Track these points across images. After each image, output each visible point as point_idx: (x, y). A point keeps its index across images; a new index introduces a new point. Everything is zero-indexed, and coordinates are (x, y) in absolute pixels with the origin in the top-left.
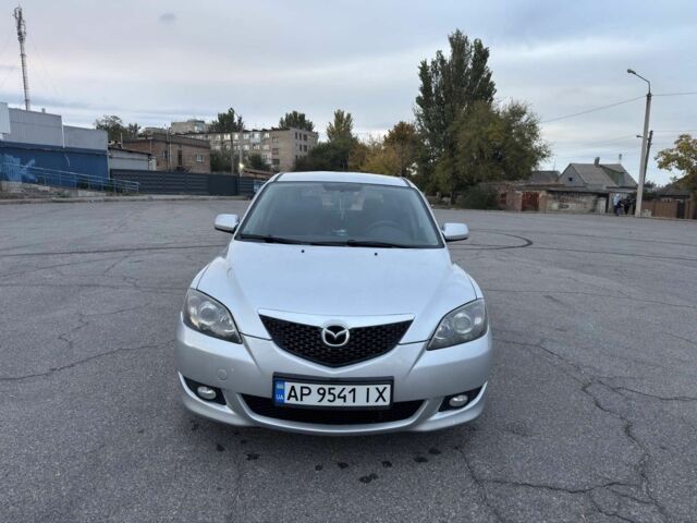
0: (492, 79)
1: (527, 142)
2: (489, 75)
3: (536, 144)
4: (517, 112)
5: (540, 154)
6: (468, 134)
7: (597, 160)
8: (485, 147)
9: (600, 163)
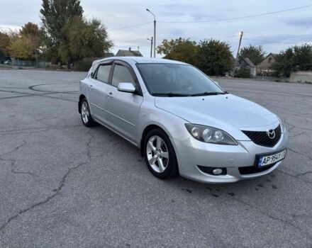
0: (80, 5)
1: (102, 39)
2: (79, 2)
3: (106, 40)
4: (96, 23)
5: (108, 45)
6: (75, 33)
7: (130, 49)
8: (84, 40)
9: (132, 50)
